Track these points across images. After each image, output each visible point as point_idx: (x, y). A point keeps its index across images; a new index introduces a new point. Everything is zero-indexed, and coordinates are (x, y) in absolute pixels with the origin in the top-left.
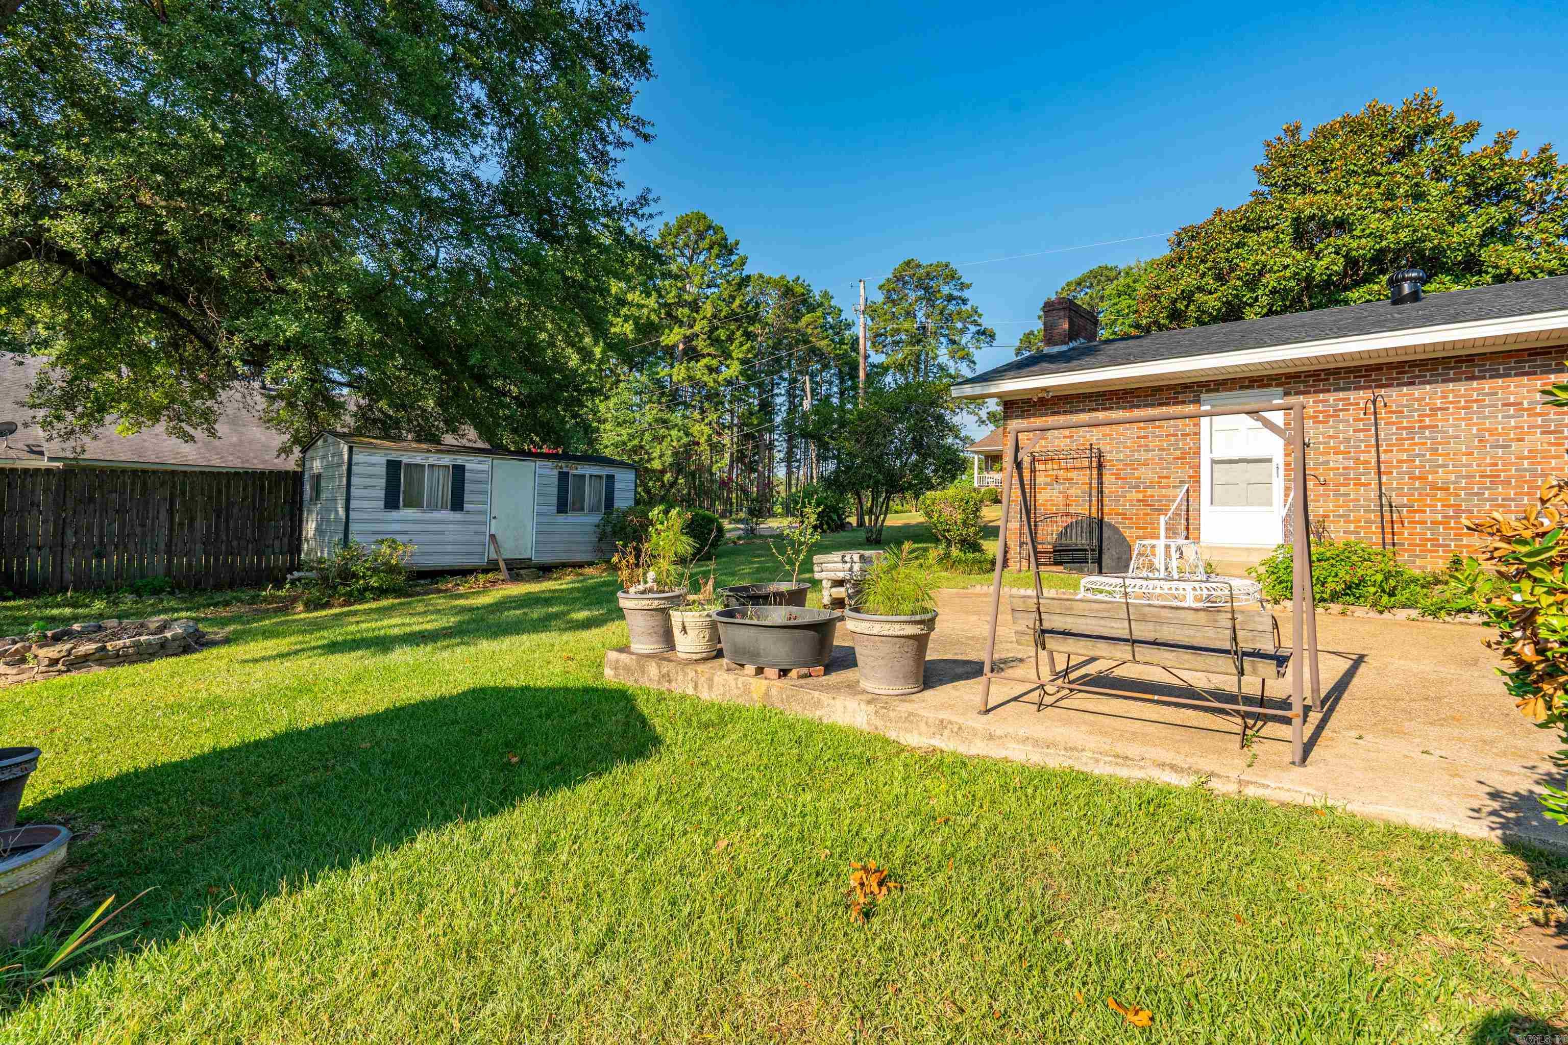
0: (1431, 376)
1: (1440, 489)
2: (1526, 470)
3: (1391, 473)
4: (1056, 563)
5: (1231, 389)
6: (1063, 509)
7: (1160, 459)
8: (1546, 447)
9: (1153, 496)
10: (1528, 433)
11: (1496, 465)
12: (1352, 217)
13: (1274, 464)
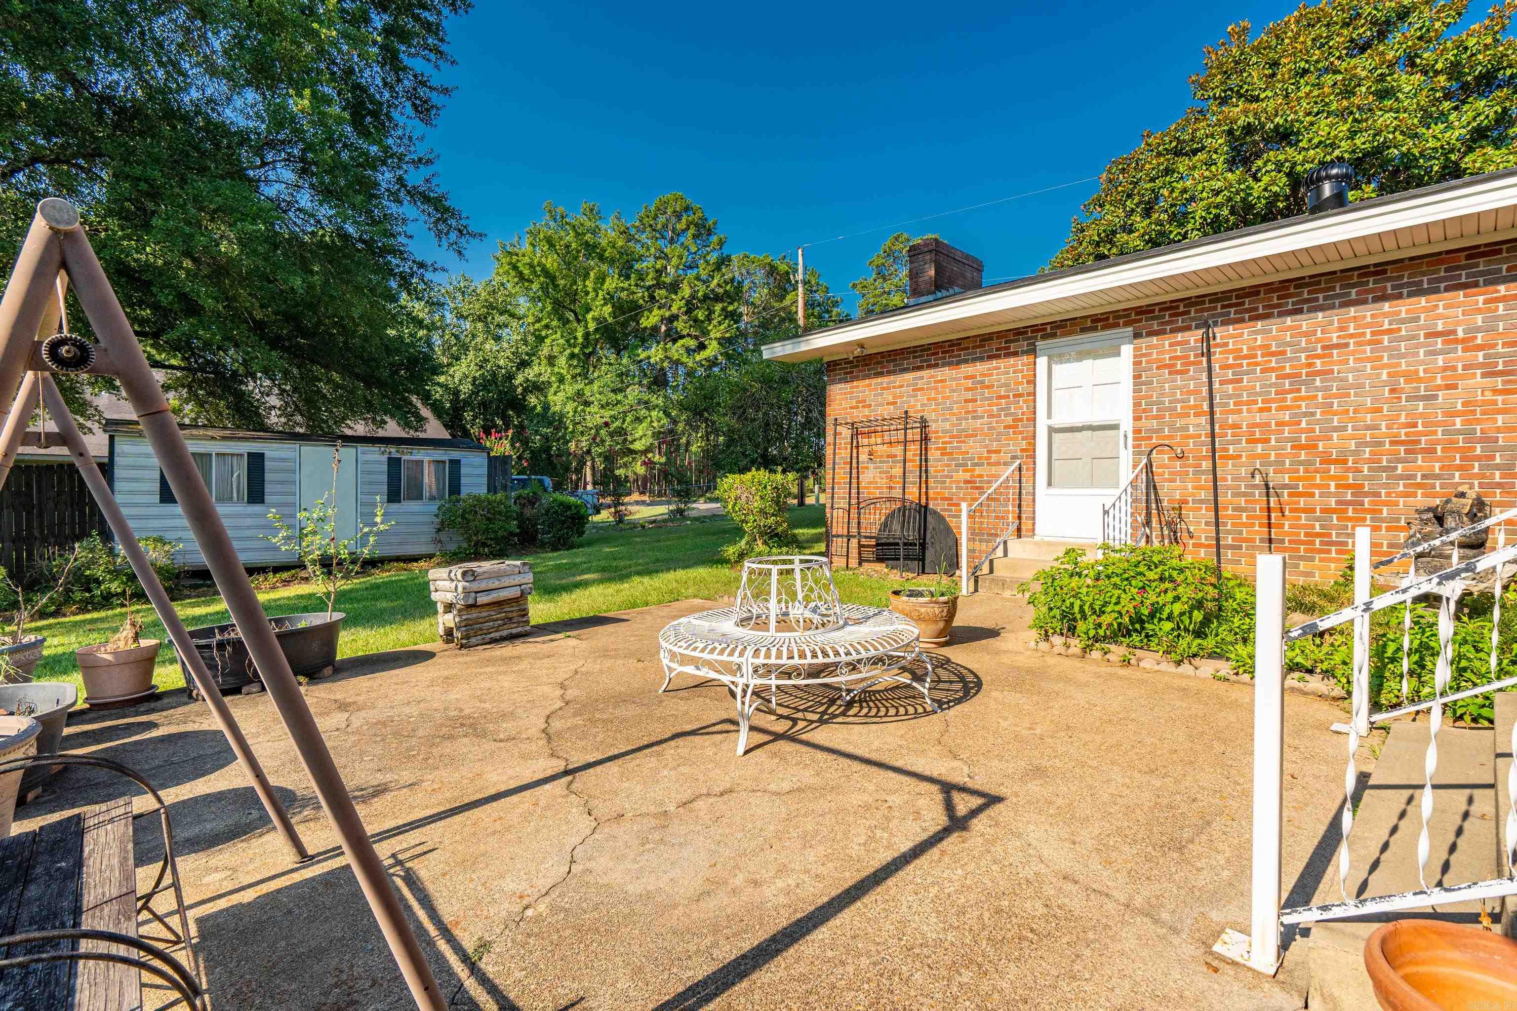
0: (1325, 298)
1: (1336, 462)
2: (1459, 432)
3: (1268, 441)
4: (879, 560)
5: (1070, 334)
6: (886, 493)
7: (990, 428)
8: (1489, 396)
9: (980, 476)
10: (1462, 377)
11: (1415, 425)
12: (1297, 125)
13: (1121, 433)
